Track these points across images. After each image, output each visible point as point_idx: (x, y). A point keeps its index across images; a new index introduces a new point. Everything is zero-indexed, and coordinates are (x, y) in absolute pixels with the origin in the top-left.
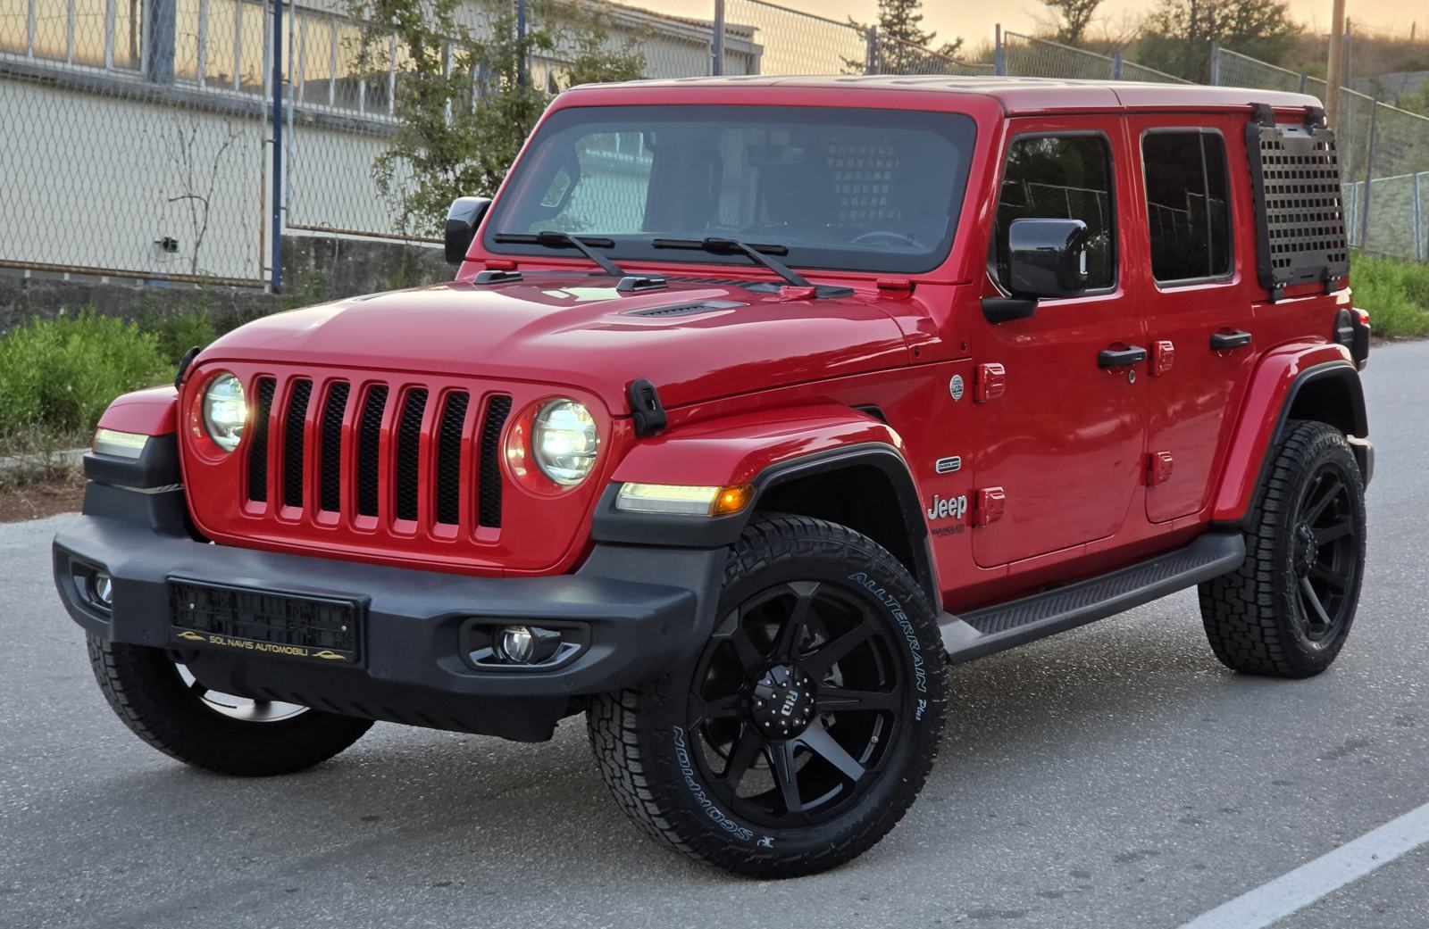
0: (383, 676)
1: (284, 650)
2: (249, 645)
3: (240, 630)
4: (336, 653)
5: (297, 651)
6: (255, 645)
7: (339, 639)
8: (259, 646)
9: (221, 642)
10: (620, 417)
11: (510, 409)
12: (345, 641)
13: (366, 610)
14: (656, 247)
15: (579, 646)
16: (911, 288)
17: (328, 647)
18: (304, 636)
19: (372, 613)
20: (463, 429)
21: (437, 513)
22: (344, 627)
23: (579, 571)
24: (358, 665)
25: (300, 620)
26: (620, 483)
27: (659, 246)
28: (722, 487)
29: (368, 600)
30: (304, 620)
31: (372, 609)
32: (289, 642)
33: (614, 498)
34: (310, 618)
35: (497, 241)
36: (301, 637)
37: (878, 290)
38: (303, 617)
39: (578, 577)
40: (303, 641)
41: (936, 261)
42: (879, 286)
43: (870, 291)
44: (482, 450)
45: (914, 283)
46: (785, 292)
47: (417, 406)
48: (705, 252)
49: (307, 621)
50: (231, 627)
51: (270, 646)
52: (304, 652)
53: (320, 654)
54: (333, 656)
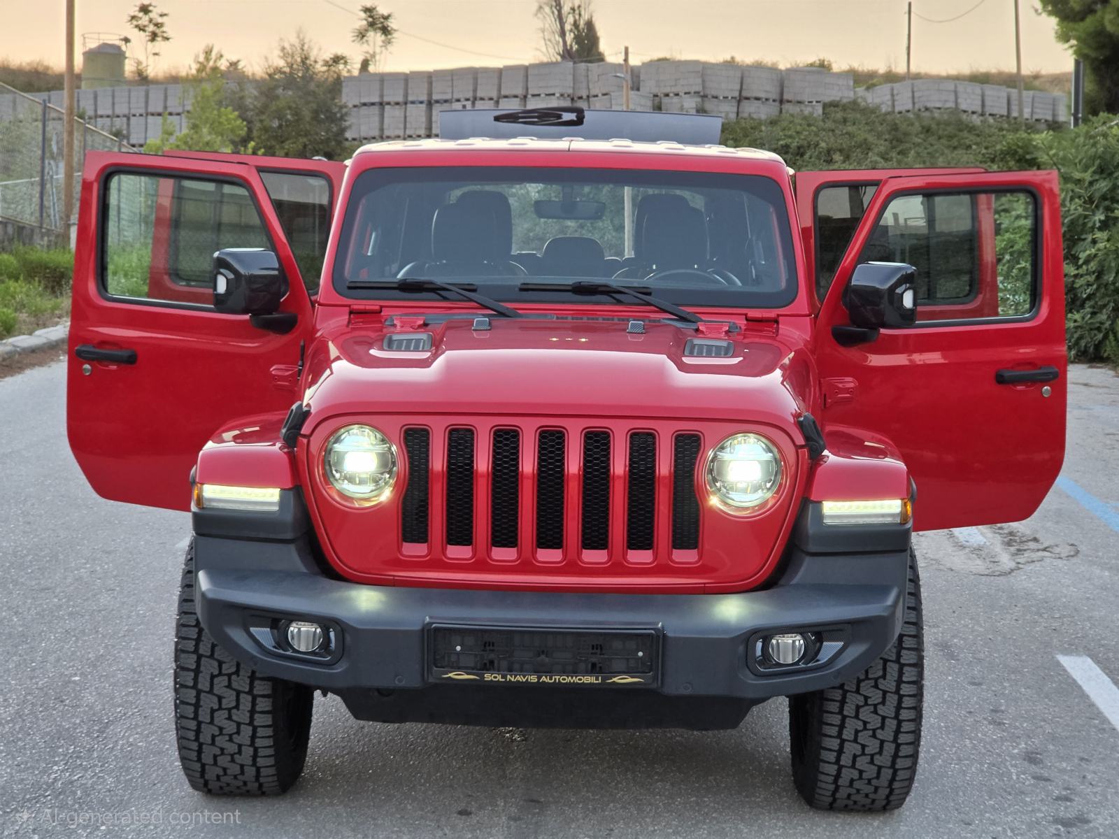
0: (684, 692)
1: (569, 680)
2: (533, 679)
3: (517, 666)
4: (632, 677)
5: (589, 679)
6: (539, 678)
7: (632, 663)
8: (544, 679)
9: (499, 678)
10: (802, 447)
11: (700, 445)
12: (640, 666)
13: (664, 635)
14: (522, 290)
15: (842, 643)
16: (776, 321)
17: (624, 673)
18: (594, 665)
19: (671, 638)
20: (654, 466)
21: (628, 541)
22: (640, 654)
23: (795, 581)
24: (654, 686)
25: (591, 651)
26: (820, 502)
27: (525, 289)
28: (902, 499)
29: (663, 627)
30: (595, 651)
31: (670, 634)
32: (575, 672)
33: (820, 516)
34: (601, 649)
35: (350, 288)
36: (590, 666)
37: (745, 322)
38: (593, 649)
39: (797, 586)
40: (594, 669)
41: (788, 297)
42: (747, 320)
43: (742, 322)
44: (675, 483)
45: (778, 315)
46: (707, 328)
47: (597, 447)
48: (570, 293)
49: (599, 651)
50: (504, 664)
51: (557, 677)
52: (597, 679)
53: (615, 679)
54: (630, 680)
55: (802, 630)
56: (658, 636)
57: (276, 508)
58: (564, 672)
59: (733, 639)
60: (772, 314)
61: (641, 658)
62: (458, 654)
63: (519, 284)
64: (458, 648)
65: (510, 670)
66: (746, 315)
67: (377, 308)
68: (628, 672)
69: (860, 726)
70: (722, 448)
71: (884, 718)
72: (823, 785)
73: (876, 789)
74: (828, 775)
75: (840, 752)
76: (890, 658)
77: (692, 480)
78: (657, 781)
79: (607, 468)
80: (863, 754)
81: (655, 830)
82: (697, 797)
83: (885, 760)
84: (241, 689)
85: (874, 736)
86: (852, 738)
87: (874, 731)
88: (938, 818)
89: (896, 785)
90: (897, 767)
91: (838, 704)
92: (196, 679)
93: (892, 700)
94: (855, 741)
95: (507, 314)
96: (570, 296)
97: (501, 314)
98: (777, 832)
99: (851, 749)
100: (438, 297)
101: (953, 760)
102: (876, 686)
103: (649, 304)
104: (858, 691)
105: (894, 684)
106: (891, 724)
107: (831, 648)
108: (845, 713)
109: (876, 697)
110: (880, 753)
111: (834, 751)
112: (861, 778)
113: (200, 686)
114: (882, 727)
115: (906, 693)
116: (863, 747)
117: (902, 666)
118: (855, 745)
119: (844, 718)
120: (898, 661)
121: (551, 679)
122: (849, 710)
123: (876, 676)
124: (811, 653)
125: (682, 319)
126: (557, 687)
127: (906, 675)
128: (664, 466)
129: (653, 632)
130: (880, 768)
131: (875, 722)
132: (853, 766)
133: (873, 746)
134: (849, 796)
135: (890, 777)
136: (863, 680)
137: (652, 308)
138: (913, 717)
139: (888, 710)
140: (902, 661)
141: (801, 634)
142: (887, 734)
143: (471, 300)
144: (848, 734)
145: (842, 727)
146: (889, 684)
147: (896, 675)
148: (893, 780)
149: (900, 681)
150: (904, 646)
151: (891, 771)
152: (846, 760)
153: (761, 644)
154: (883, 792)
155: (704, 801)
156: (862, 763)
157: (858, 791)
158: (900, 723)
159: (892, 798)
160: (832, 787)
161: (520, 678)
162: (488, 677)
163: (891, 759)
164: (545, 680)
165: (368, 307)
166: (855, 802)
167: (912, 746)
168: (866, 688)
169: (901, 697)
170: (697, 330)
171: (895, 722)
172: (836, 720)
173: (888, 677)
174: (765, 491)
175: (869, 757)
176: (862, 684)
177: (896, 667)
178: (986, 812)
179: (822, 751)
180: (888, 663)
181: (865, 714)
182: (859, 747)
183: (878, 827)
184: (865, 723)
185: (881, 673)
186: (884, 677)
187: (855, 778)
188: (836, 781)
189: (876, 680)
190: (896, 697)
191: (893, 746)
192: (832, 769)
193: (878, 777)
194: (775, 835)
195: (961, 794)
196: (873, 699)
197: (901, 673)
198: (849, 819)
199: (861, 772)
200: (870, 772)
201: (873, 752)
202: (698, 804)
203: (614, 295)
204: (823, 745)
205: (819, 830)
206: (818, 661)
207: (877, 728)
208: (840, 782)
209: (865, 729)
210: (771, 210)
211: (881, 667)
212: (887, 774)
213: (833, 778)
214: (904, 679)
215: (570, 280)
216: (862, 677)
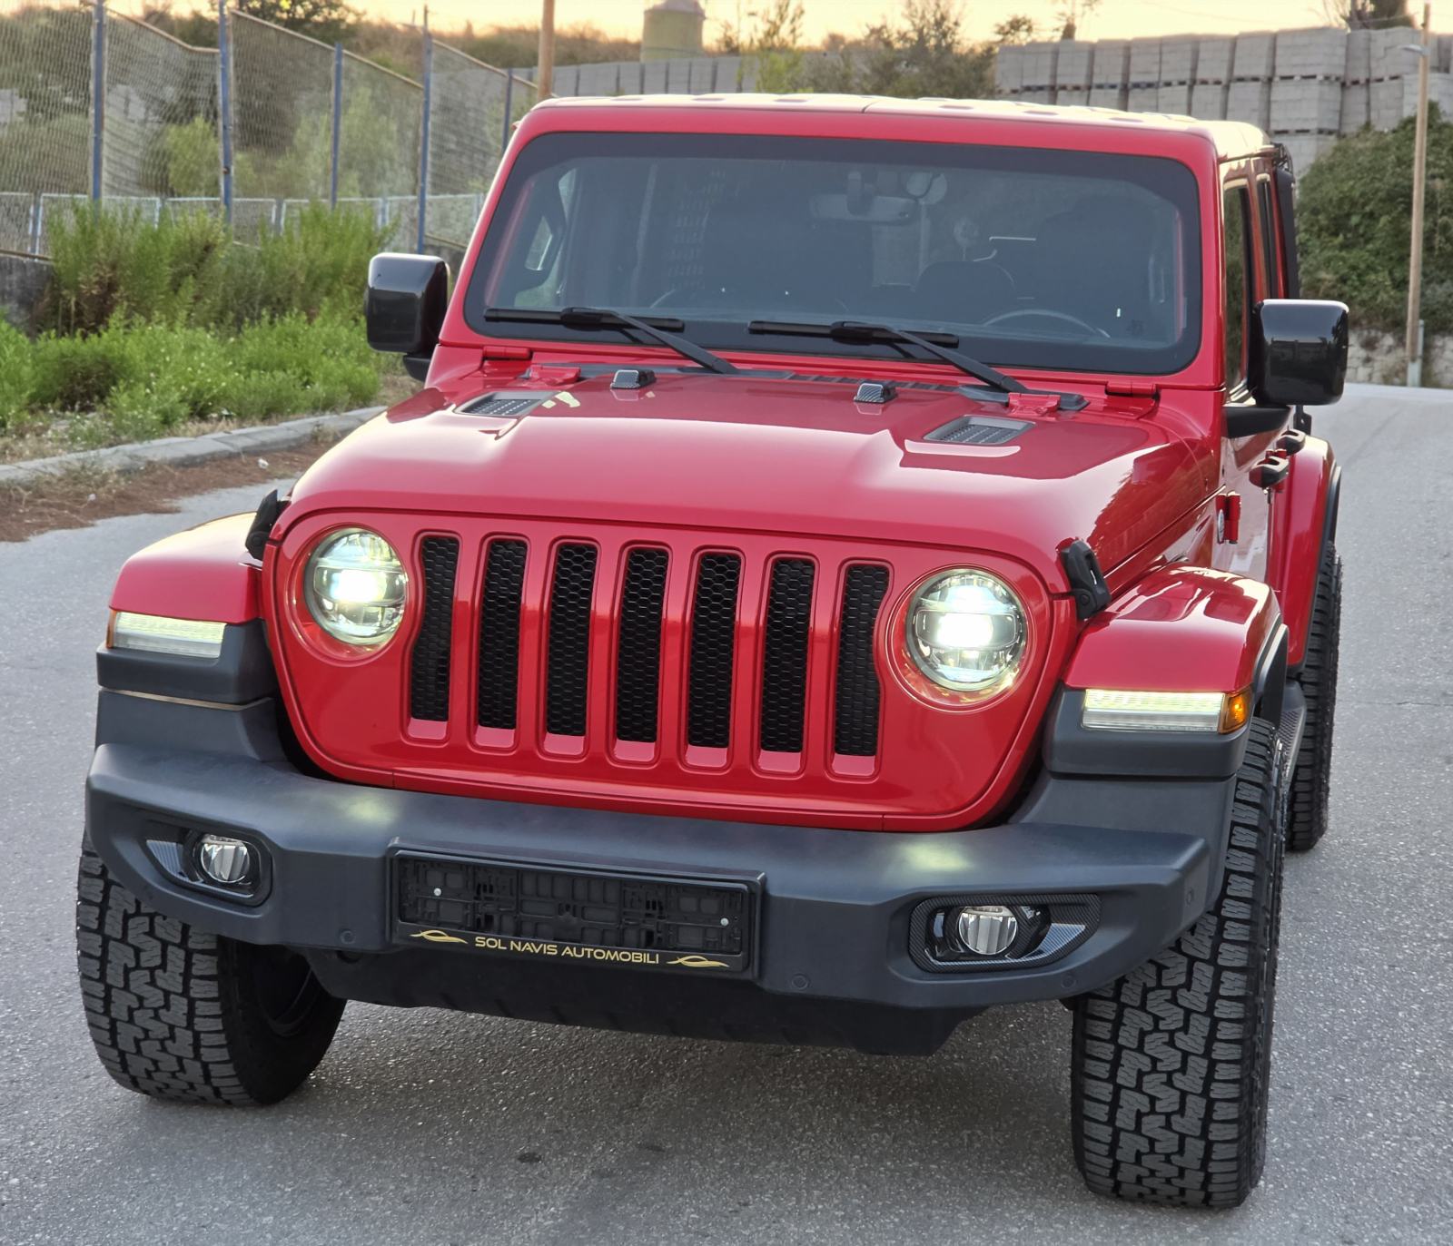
0: (793, 988)
1: (607, 955)
2: (551, 949)
3: (528, 927)
4: (711, 960)
5: (640, 958)
6: (560, 949)
7: (712, 936)
8: (567, 951)
9: (498, 944)
10: (1061, 596)
11: (887, 584)
12: (724, 941)
13: (765, 894)
14: (754, 332)
15: (1082, 927)
16: (1155, 395)
17: (697, 951)
18: (650, 935)
19: (776, 898)
20: (809, 615)
21: (762, 736)
22: (725, 921)
23: (1027, 819)
24: (748, 976)
25: (643, 911)
26: (1083, 690)
27: (758, 330)
28: (1227, 693)
29: (764, 881)
30: (650, 911)
31: (774, 891)
32: (620, 944)
33: (1078, 711)
34: (661, 908)
35: (488, 319)
36: (643, 935)
37: (1105, 397)
38: (648, 907)
39: (1030, 825)
40: (649, 942)
41: (1183, 356)
42: (1107, 392)
43: (1097, 398)
44: (842, 644)
45: (1159, 387)
46: (1021, 402)
48: (830, 340)
49: (656, 912)
50: (508, 923)
51: (589, 950)
52: (652, 958)
53: (682, 960)
54: (706, 963)
55: (1012, 900)
56: (752, 894)
57: (216, 654)
58: (602, 942)
59: (878, 908)
60: (1144, 384)
61: (724, 928)
62: (438, 901)
63: (749, 322)
64: (438, 892)
65: (518, 933)
66: (1106, 384)
67: (524, 351)
68: (705, 950)
69: (1145, 1064)
70: (932, 590)
71: (1186, 1055)
72: (1094, 1158)
73: (1182, 1172)
74: (1098, 1141)
75: (1114, 1105)
76: (1201, 956)
77: (870, 642)
79: (732, 613)
80: (1153, 1111)
82: (921, 1161)
83: (1190, 1122)
84: (169, 938)
85: (1169, 1083)
86: (1133, 1084)
87: (1170, 1074)
88: (1303, 1228)
89: (1213, 1167)
90: (1211, 1137)
91: (1109, 1026)
92: (101, 919)
93: (1200, 1025)
94: (1138, 1088)
95: (716, 368)
96: (829, 344)
97: (709, 369)
98: (1015, 1230)
99: (1132, 1102)
100: (627, 339)
102: (1174, 1001)
103: (945, 361)
104: (1143, 1007)
105: (1205, 999)
106: (1198, 1066)
107: (1062, 933)
108: (1121, 1041)
109: (1173, 1018)
110: (1181, 1111)
111: (1104, 1103)
112: (1152, 1151)
113: (108, 930)
114: (1183, 1070)
115: (1224, 1016)
116: (1153, 1100)
117: (1219, 970)
118: (1137, 1095)
119: (1119, 1049)
120: (1212, 961)
121: (579, 952)
122: (1128, 1037)
123: (1175, 983)
124: (1030, 939)
125: (995, 387)
126: (588, 966)
127: (1227, 985)
128: (823, 617)
129: (745, 887)
130: (1182, 1137)
131: (1171, 1060)
132: (1138, 1130)
133: (1168, 1101)
134: (1139, 1179)
135: (1201, 1154)
136: (1153, 989)
137: (952, 367)
138: (1237, 1057)
139: (1192, 1041)
140: (1220, 962)
141: (1009, 906)
142: (1191, 1081)
143: (666, 345)
144: (1126, 1077)
145: (1116, 1064)
146: (1196, 998)
147: (1208, 984)
148: (1206, 1158)
149: (1214, 996)
150: (1225, 936)
151: (1201, 1144)
152: (1125, 1119)
153: (942, 918)
154: (1194, 1179)
155: (930, 1170)
156: (1152, 1125)
157: (1152, 1173)
158: (1213, 1065)
159: (1212, 1188)
160: (1108, 1162)
161: (529, 947)
162: (481, 941)
163: (1200, 1123)
164: (570, 952)
165: (509, 350)
166: (1154, 1191)
167: (1236, 1105)
168: (1157, 1003)
169: (1215, 1022)
170: (1007, 405)
171: (1205, 1063)
172: (1107, 1051)
173: (1195, 985)
174: (1004, 667)
175: (1163, 1118)
176: (1151, 996)
177: (1209, 970)
178: (1395, 1225)
179: (1086, 1102)
180: (1197, 964)
181: (1155, 1044)
182: (1146, 1100)
183: (1191, 1236)
184: (1154, 1061)
185: (1182, 979)
186: (1188, 986)
187: (1143, 1150)
188: (1112, 1152)
189: (1174, 990)
190: (1207, 1021)
191: (1203, 1102)
192: (1104, 1133)
193: (1181, 1151)
194: (1008, 1234)
195: (1370, 1191)
196: (1169, 1021)
197: (1217, 982)
198: (1148, 1216)
199: (1152, 1142)
200: (1167, 1143)
201: (1169, 1110)
202: (916, 1173)
203: (899, 345)
204: (1086, 1092)
205: (1087, 1233)
206: (1040, 952)
207: (1175, 1071)
208: (1120, 1155)
209: (1154, 1070)
211: (1183, 968)
212: (1195, 1148)
213: (1107, 1147)
214: (1222, 992)
215: (828, 320)
216: (1151, 983)
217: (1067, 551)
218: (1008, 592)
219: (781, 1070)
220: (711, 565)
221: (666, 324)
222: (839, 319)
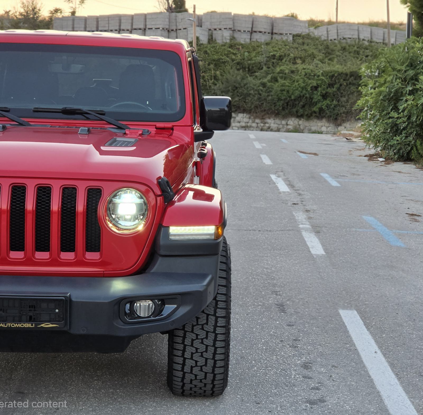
0: (82, 332)
1: (16, 325)
4: (52, 324)
5: (28, 325)
7: (53, 316)
10: (159, 196)
11: (101, 194)
12: (57, 317)
13: (71, 300)
14: (34, 111)
15: (176, 306)
16: (172, 129)
17: (47, 322)
18: (31, 317)
19: (74, 301)
20: (75, 206)
21: (61, 247)
22: (57, 311)
23: (152, 271)
24: (65, 329)
25: (28, 309)
26: (168, 227)
27: (36, 111)
28: (216, 226)
29: (70, 295)
30: (31, 309)
31: (74, 299)
32: (20, 321)
33: (167, 234)
34: (35, 307)
36: (28, 317)
37: (155, 130)
38: (30, 308)
39: (153, 273)
40: (31, 320)
41: (180, 115)
42: (156, 128)
43: (153, 130)
44: (87, 215)
45: (173, 126)
46: (130, 132)
47: (44, 195)
48: (61, 114)
49: (33, 309)
51: (9, 324)
52: (32, 325)
53: (42, 325)
54: (51, 326)
55: (152, 298)
56: (66, 300)
58: (14, 321)
59: (109, 303)
60: (169, 125)
61: (57, 313)
63: (33, 108)
66: (155, 125)
68: (50, 321)
69: (194, 350)
70: (115, 196)
71: (207, 346)
72: (176, 383)
73: (205, 384)
74: (178, 377)
75: (184, 365)
76: (211, 314)
77: (97, 214)
78: (96, 380)
79: (49, 206)
80: (196, 366)
81: (83, 409)
82: (114, 389)
83: (208, 369)
85: (202, 356)
86: (190, 357)
87: (202, 353)
88: (243, 400)
89: (216, 382)
90: (215, 373)
91: (182, 338)
93: (211, 336)
94: (192, 358)
95: (24, 124)
96: (61, 115)
97: (21, 124)
98: (151, 409)
99: (189, 363)
101: (263, 367)
102: (202, 329)
103: (102, 120)
104: (192, 331)
105: (213, 327)
106: (211, 349)
107: (169, 308)
108: (186, 343)
109: (202, 334)
110: (206, 365)
111: (180, 364)
112: (196, 379)
114: (206, 351)
115: (219, 333)
116: (196, 362)
117: (217, 318)
118: (191, 361)
119: (185, 346)
120: (215, 315)
121: (6, 325)
122: (188, 342)
123: (203, 323)
124: (158, 311)
125: (119, 128)
126: (10, 329)
127: (220, 322)
128: (80, 207)
129: (64, 298)
130: (206, 373)
131: (202, 348)
132: (191, 372)
133: (201, 362)
134: (191, 389)
135: (212, 378)
136: (195, 325)
137: (105, 122)
138: (224, 346)
139: (209, 342)
140: (217, 315)
141: (151, 300)
142: (209, 355)
143: (5, 116)
144: (187, 355)
145: (184, 351)
146: (210, 328)
147: (213, 322)
148: (214, 380)
149: (215, 326)
150: (218, 306)
151: (212, 375)
152: (187, 369)
153: (129, 305)
154: (209, 387)
155: (117, 392)
156: (196, 370)
157: (196, 386)
158: (216, 349)
159: (215, 389)
160: (181, 384)
163: (212, 368)
164: (2, 325)
166: (195, 392)
167: (223, 361)
168: (197, 330)
169: (216, 335)
170: (125, 133)
171: (213, 348)
172: (181, 347)
173: (209, 323)
174: (140, 220)
175: (200, 367)
176: (195, 328)
177: (213, 318)
178: (271, 396)
179: (174, 364)
180: (210, 316)
181: (197, 344)
182: (194, 362)
183: (208, 406)
184: (197, 349)
185: (205, 322)
186: (207, 323)
187: (193, 379)
188: (182, 381)
189: (203, 325)
190: (214, 335)
191: (213, 361)
192: (180, 374)
193: (205, 378)
194: (149, 411)
195: (260, 386)
196: (201, 335)
197: (216, 322)
198: (193, 401)
199: (196, 376)
200: (201, 375)
201: (202, 365)
202: (113, 394)
203: (85, 115)
204: (174, 361)
205: (174, 408)
206: (162, 315)
207: (204, 352)
208: (185, 381)
209: (197, 352)
210: (175, 69)
211: (205, 318)
212: (210, 376)
213: (181, 379)
214: (218, 325)
215: (61, 107)
216: (195, 324)
217: (160, 180)
218: (140, 195)
219: (57, 362)
220: (41, 190)
221: (4, 109)
222: (65, 106)
